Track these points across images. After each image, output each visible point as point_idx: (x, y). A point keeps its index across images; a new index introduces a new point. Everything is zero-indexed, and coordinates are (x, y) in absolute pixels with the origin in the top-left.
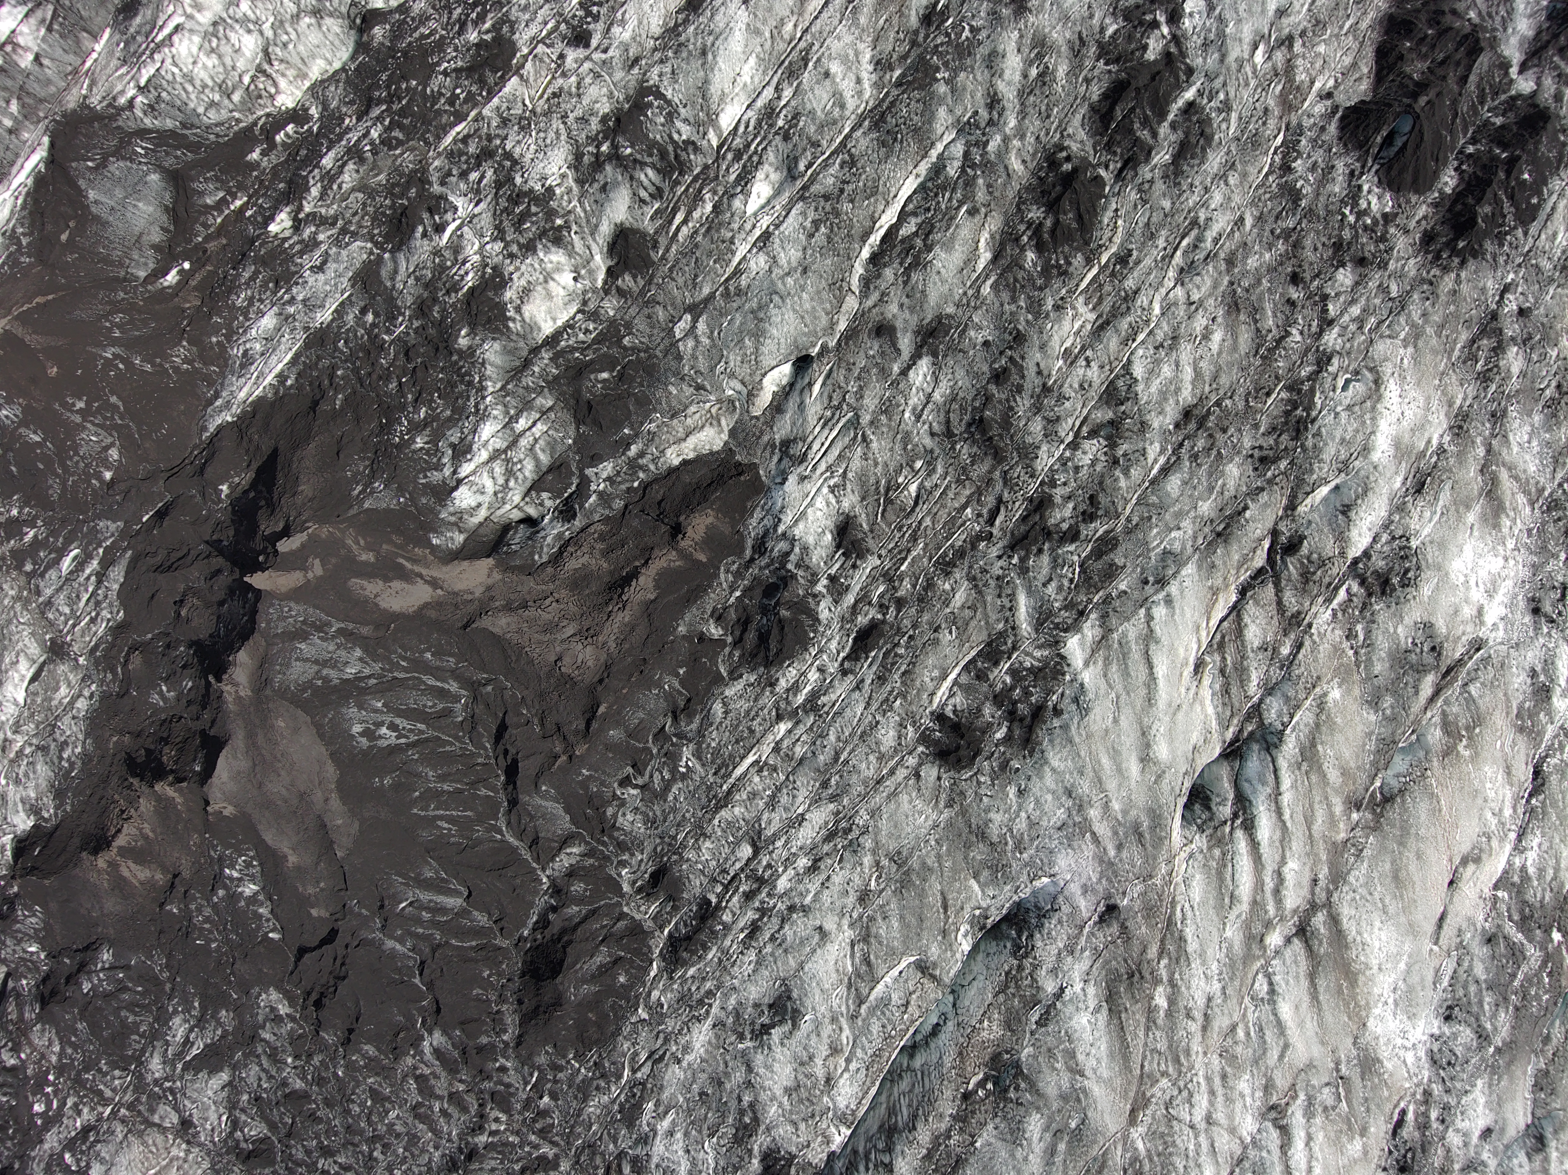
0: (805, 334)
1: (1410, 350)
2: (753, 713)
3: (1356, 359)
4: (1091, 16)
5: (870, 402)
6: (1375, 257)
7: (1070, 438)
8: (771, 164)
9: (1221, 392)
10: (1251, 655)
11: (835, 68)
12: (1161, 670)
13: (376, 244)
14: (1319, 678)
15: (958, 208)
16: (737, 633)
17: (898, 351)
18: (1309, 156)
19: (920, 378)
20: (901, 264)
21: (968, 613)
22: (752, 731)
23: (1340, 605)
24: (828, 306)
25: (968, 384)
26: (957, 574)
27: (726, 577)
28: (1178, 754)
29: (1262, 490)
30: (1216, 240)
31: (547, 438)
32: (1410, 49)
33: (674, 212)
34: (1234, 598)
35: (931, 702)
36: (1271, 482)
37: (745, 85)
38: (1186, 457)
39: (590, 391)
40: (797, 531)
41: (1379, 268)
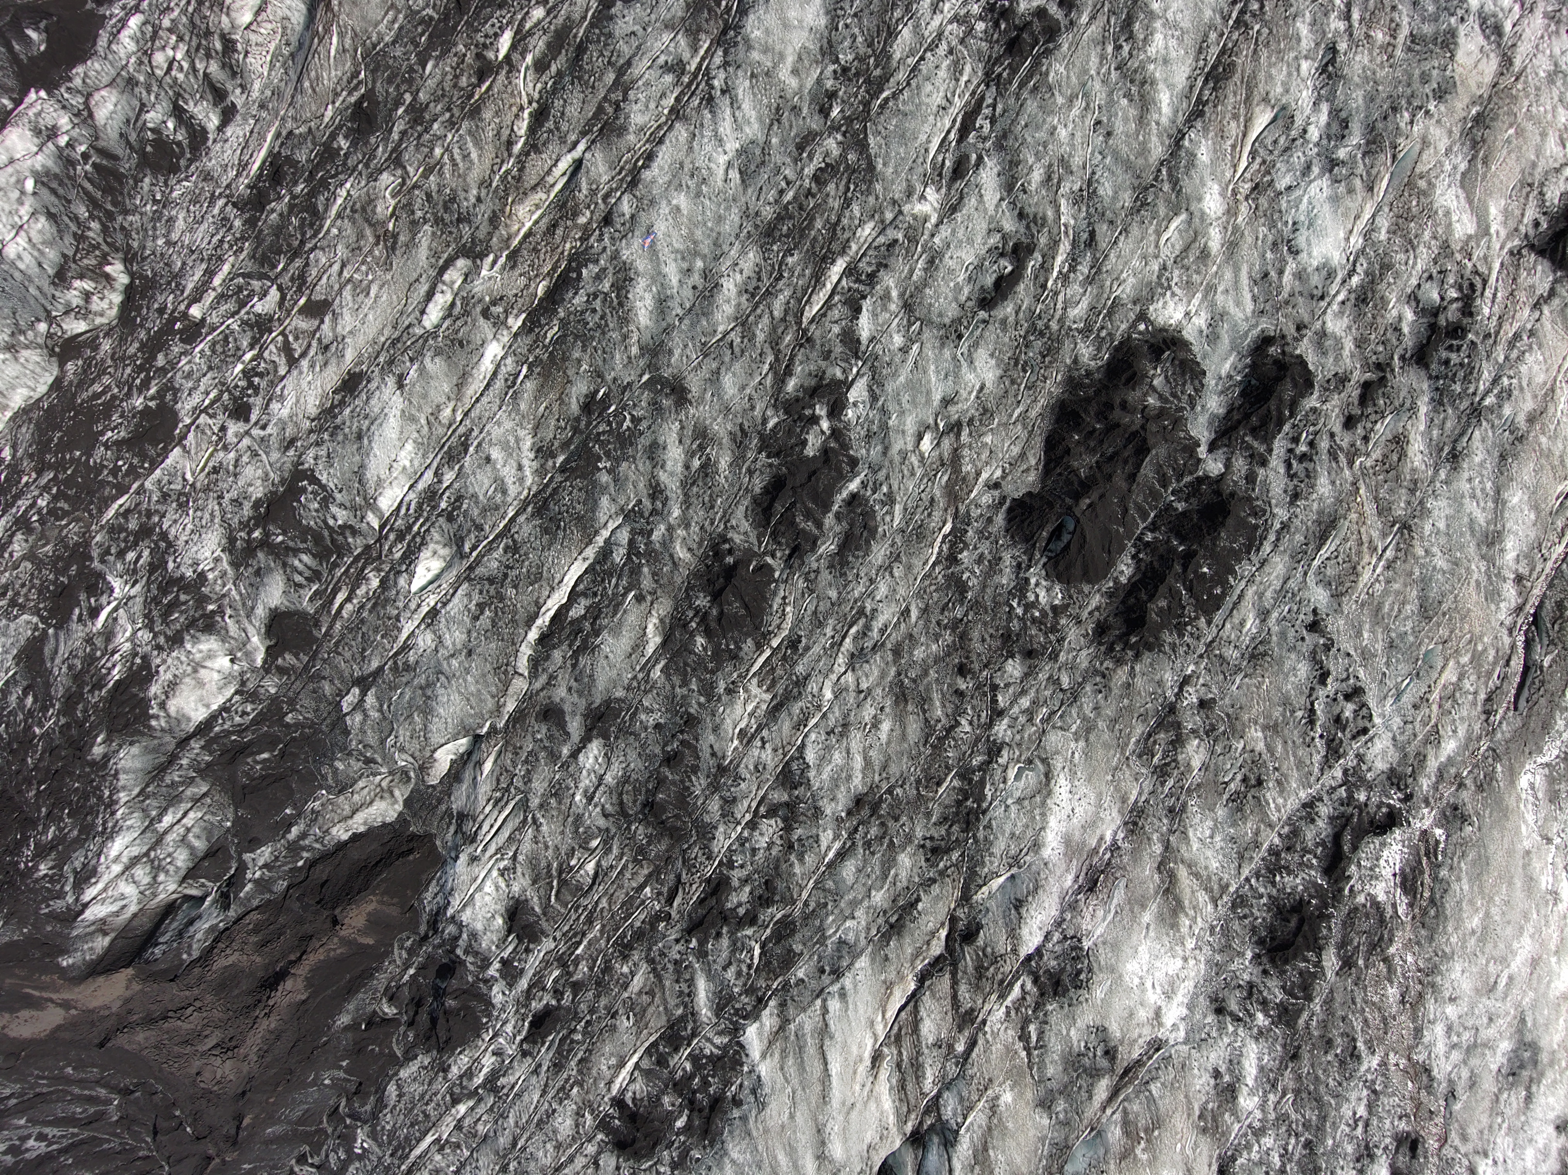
0: (471, 716)
1: (1082, 744)
2: (427, 1097)
3: (1028, 749)
4: (753, 408)
5: (539, 786)
6: (1045, 648)
7: (748, 817)
8: (437, 543)
9: (892, 781)
10: (926, 1051)
11: (496, 453)
12: (835, 1068)
13: (41, 618)
14: (990, 1080)
15: (625, 595)
16: (411, 1013)
17: (568, 734)
18: (975, 548)
19: (591, 760)
20: (570, 646)
21: (645, 998)
22: (427, 1116)
23: (1014, 1003)
24: (494, 689)
25: (640, 765)
26: (636, 956)
27: (399, 955)
28: (853, 1153)
29: (934, 881)
30: (882, 631)
31: (202, 824)
32: (1078, 442)
33: (335, 592)
34: (912, 986)
35: (609, 1090)
36: (942, 873)
37: (404, 468)
38: (860, 843)
39: (247, 774)
40: (466, 917)
41: (1050, 659)
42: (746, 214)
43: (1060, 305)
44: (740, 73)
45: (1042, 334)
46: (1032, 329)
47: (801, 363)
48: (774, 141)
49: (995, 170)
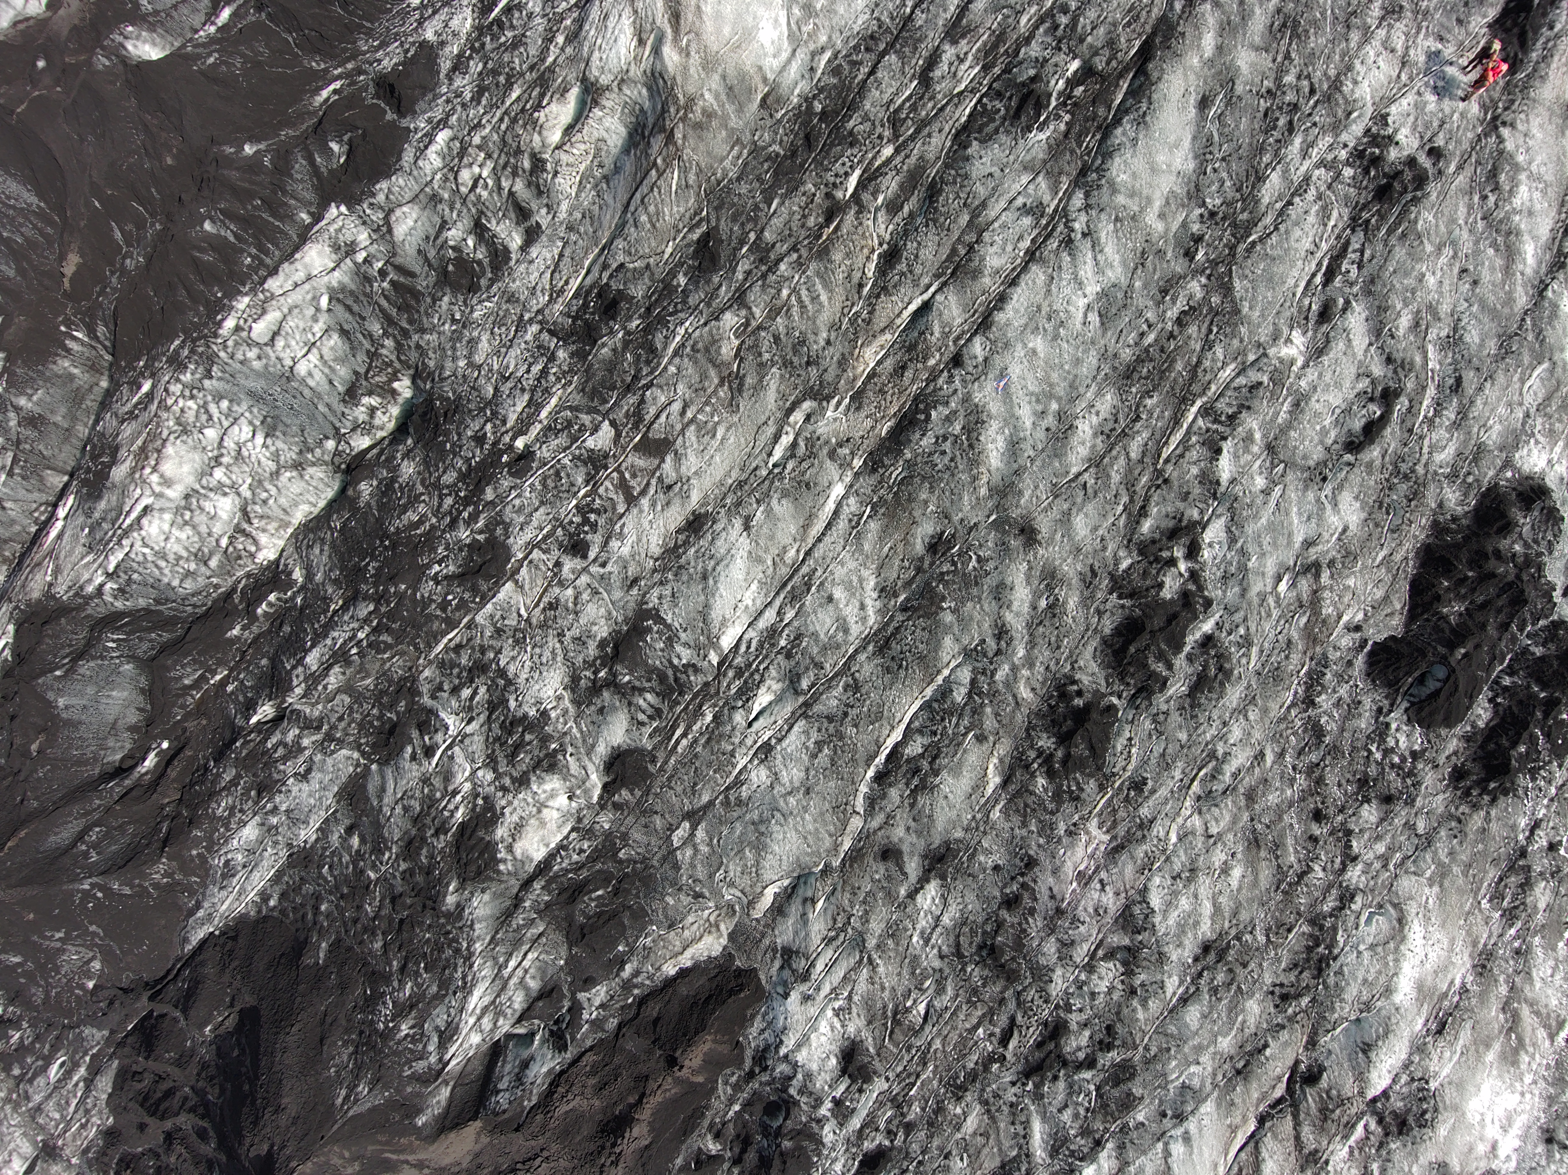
0: (808, 854)
1: (1436, 889)
3: (1380, 894)
4: (1104, 549)
5: (876, 927)
6: (1401, 793)
7: (1086, 961)
8: (773, 679)
9: (1241, 927)
11: (839, 593)
13: (363, 754)
15: (965, 734)
16: (737, 1150)
17: (905, 874)
18: (1334, 691)
19: (929, 901)
20: (907, 785)
21: (980, 1139)
23: (1357, 1143)
24: (832, 828)
25: (978, 907)
26: (969, 1097)
27: (723, 1090)
29: (1283, 1027)
30: (1235, 775)
31: (538, 964)
32: (1448, 589)
33: (673, 729)
34: (1253, 1126)
36: (1291, 1019)
37: (747, 607)
38: (1206, 989)
39: (584, 914)
40: (801, 1057)
41: (1406, 803)
42: (1103, 356)
43: (1425, 450)
44: (1103, 216)
45: (1406, 477)
46: (1397, 472)
47: (1157, 504)
48: (1138, 284)
49: (1364, 315)
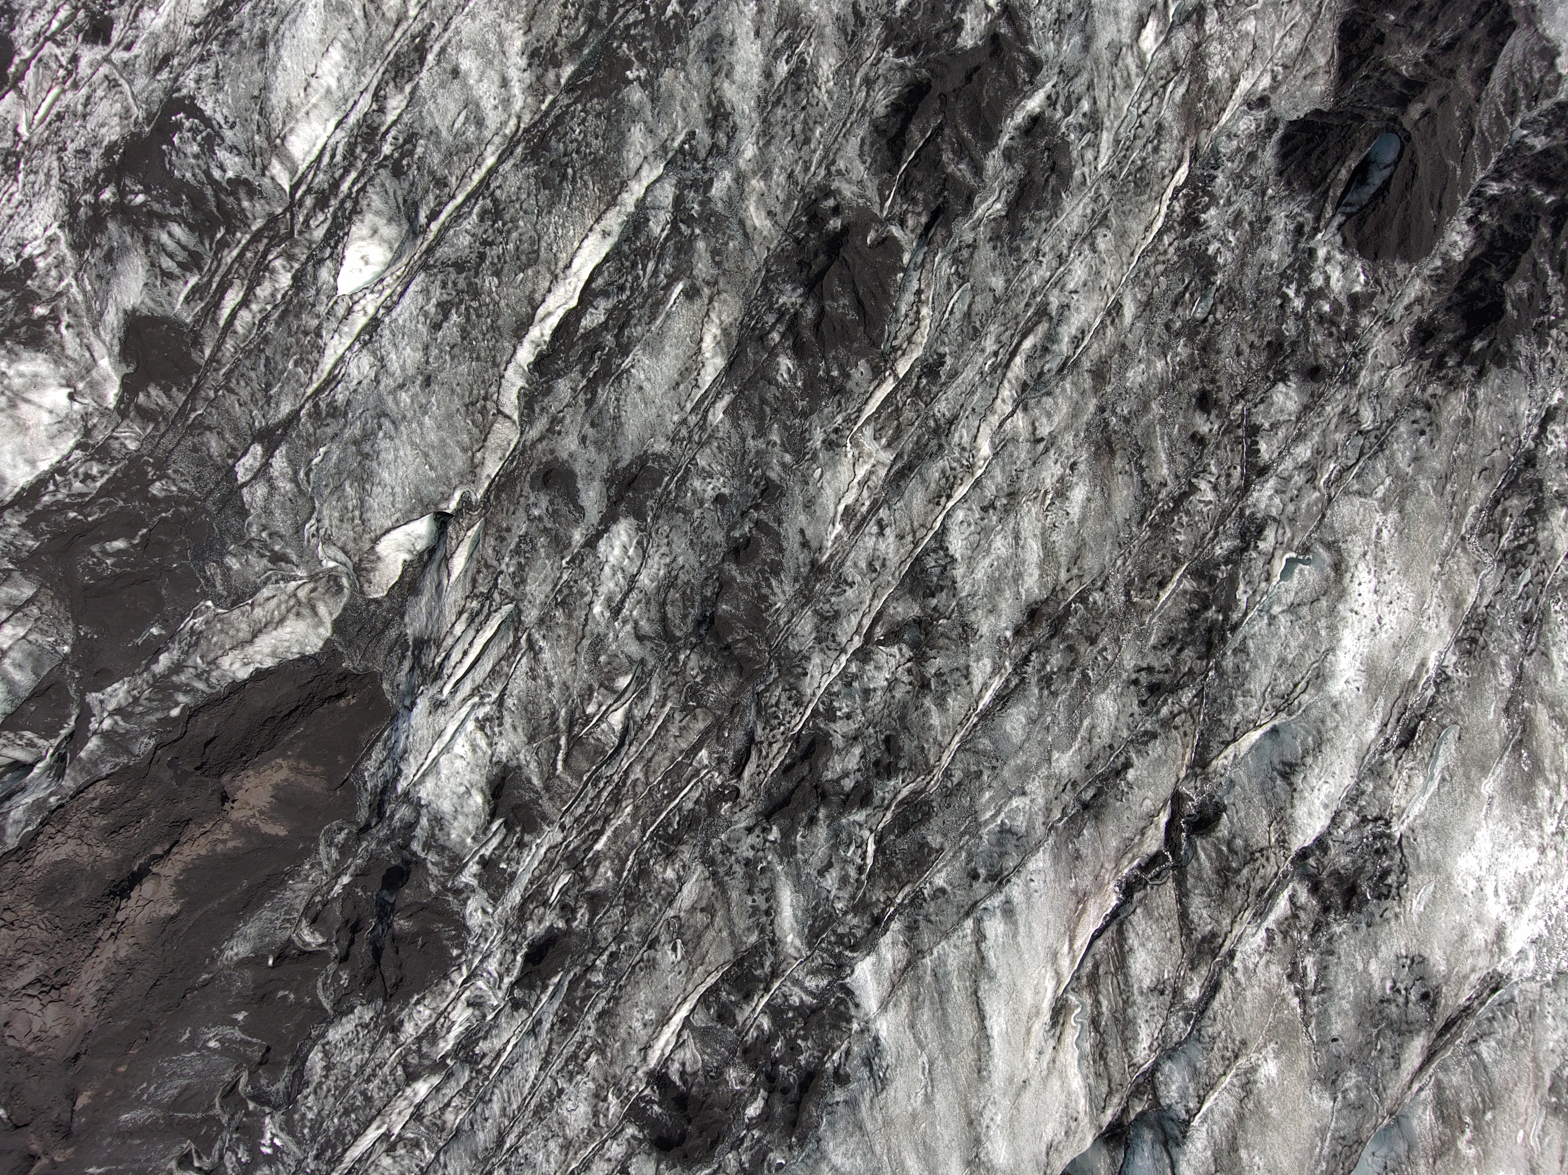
0: (431, 481)
1: (1393, 515)
2: (369, 1071)
3: (1305, 528)
5: (537, 590)
6: (1337, 365)
7: (857, 642)
8: (378, 213)
9: (1087, 580)
10: (1139, 999)
11: (468, 62)
12: (997, 1025)
14: (1244, 1043)
15: (667, 285)
16: (344, 943)
17: (581, 510)
18: (1229, 203)
19: (617, 551)
20: (584, 372)
21: (701, 918)
22: (368, 1100)
23: (1279, 923)
24: (465, 438)
25: (693, 561)
26: (686, 854)
27: (326, 854)
28: (1025, 1156)
29: (1154, 736)
30: (1076, 341)
31: (26, 646)
32: (1396, 25)
33: (223, 289)
34: (1113, 901)
35: (645, 1059)
36: (1167, 724)
37: (329, 91)
38: (1034, 680)
39: (92, 572)
40: (425, 792)
41: (1344, 382)
